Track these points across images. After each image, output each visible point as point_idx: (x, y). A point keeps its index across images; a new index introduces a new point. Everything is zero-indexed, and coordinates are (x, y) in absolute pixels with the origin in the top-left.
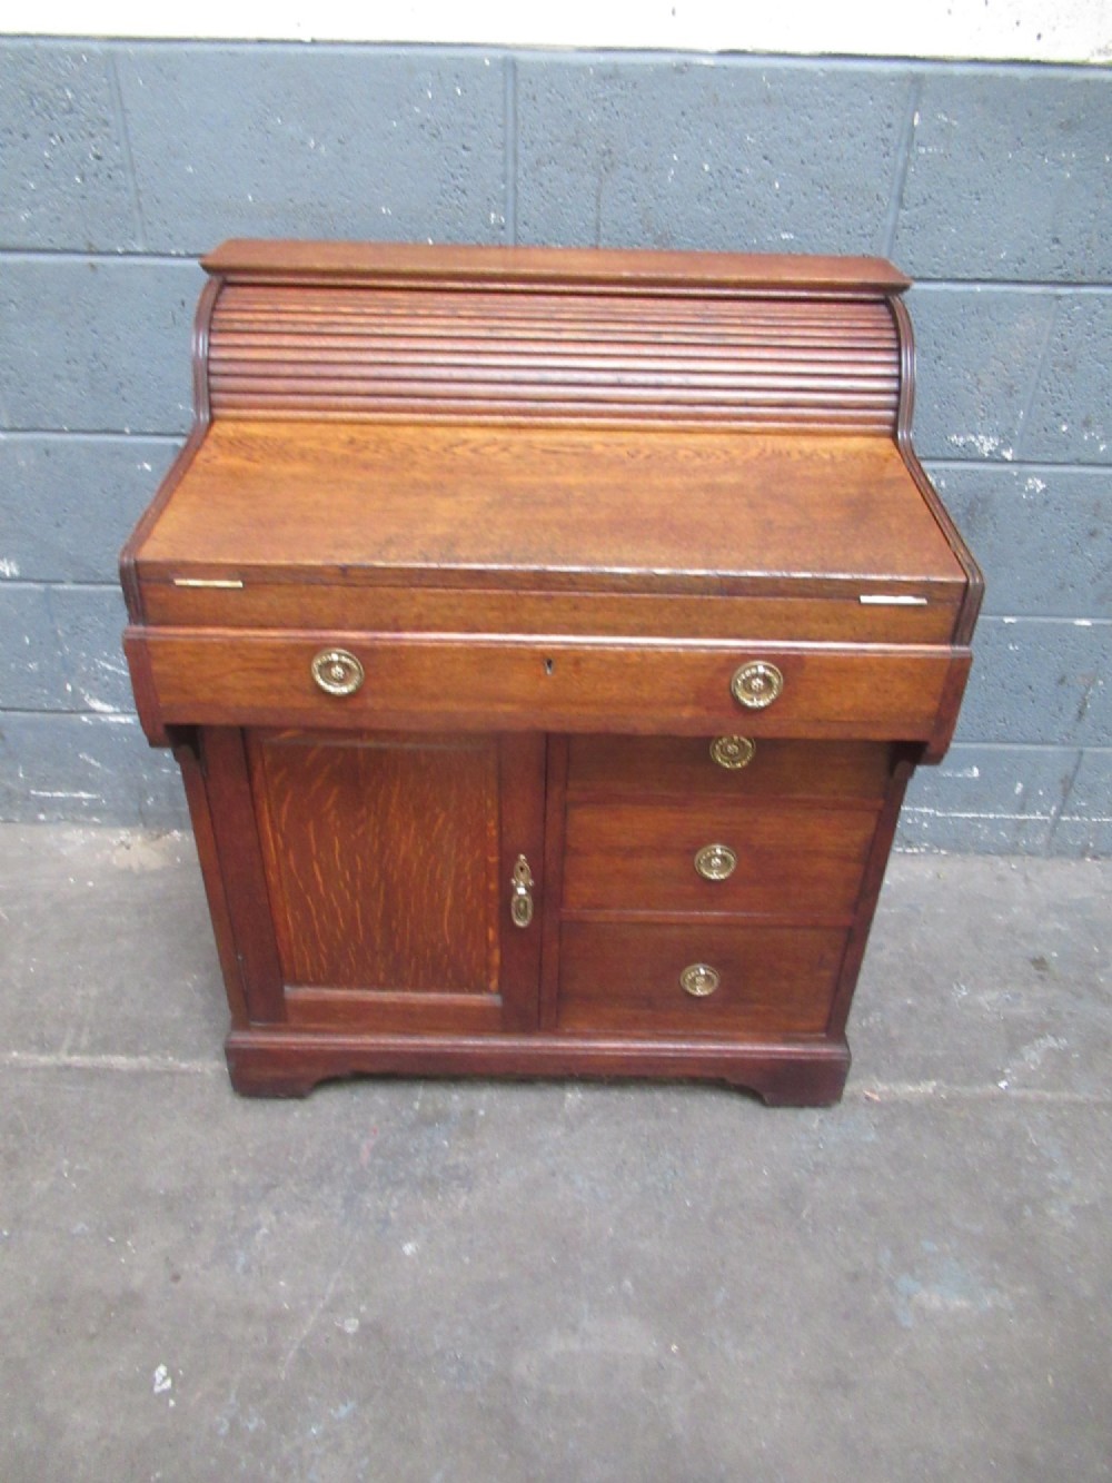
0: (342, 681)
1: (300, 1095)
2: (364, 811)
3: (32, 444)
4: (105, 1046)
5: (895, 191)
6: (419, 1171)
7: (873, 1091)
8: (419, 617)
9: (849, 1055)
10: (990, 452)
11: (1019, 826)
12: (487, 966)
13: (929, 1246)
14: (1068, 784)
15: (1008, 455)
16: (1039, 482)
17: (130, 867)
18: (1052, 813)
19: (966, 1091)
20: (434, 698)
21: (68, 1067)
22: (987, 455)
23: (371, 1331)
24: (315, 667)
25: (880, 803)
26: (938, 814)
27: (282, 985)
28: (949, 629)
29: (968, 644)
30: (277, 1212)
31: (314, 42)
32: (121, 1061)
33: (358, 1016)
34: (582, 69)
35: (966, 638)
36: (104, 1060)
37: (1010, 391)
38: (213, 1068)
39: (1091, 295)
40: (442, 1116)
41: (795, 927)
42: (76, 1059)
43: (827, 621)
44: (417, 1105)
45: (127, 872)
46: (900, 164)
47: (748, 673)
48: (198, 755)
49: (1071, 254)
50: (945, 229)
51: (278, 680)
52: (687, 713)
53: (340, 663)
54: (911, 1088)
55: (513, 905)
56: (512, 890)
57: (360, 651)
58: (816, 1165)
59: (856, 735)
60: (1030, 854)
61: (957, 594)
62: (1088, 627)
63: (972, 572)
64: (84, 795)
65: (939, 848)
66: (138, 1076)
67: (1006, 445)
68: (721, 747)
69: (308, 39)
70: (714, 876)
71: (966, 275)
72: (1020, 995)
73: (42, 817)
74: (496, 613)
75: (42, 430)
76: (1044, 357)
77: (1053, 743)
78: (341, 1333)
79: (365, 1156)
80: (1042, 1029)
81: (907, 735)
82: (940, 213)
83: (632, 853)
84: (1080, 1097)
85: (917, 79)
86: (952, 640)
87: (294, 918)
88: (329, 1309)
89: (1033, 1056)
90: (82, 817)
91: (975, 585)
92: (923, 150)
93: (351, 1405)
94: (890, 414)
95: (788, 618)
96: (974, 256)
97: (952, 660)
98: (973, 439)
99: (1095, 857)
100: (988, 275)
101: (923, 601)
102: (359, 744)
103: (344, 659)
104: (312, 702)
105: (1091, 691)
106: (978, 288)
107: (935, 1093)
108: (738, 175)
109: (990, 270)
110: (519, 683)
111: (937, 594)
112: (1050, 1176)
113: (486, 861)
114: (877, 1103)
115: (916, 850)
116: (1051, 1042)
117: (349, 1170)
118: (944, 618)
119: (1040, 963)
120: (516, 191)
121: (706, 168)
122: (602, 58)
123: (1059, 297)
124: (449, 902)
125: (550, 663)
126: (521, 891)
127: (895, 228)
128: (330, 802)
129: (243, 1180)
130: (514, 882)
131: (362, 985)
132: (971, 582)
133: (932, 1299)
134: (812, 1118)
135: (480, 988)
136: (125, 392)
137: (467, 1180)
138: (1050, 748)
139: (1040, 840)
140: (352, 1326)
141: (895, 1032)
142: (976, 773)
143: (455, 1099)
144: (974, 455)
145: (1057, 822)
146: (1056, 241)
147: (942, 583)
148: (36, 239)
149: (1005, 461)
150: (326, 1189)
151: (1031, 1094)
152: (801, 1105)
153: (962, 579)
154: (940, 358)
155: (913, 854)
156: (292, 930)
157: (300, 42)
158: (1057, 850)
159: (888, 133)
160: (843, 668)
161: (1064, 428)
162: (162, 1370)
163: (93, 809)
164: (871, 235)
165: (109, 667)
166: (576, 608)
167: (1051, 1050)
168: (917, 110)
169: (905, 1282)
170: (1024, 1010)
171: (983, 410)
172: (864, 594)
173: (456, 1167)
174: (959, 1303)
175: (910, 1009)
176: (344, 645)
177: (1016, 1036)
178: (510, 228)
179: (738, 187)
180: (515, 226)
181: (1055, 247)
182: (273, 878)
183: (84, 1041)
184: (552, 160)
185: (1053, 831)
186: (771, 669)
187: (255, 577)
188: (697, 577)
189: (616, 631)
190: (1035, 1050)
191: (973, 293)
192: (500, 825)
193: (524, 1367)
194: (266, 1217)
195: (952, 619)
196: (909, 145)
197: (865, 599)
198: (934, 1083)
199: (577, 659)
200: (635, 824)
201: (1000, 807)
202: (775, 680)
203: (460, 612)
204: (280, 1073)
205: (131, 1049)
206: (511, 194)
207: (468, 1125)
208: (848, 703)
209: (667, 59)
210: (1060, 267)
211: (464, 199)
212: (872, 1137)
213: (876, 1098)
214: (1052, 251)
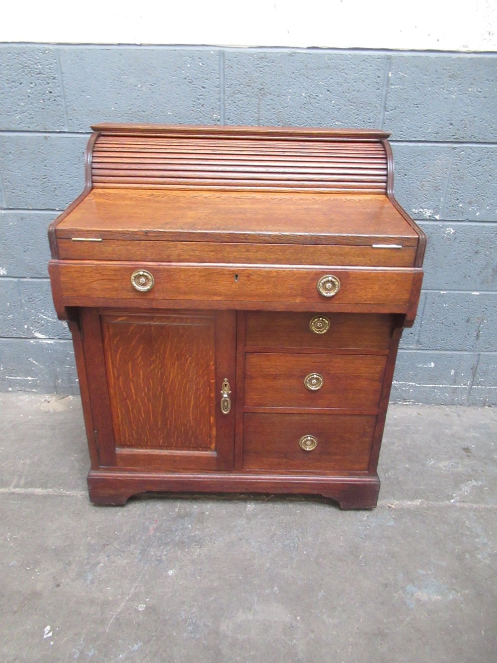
0: (144, 285)
1: (121, 505)
2: (154, 357)
3: (16, 215)
4: (31, 484)
5: (383, 104)
6: (177, 538)
7: (392, 504)
8: (179, 255)
9: (379, 482)
10: (429, 216)
11: (454, 391)
12: (210, 436)
13: (421, 572)
14: (474, 370)
15: (437, 217)
16: (452, 229)
17: (49, 410)
18: (468, 384)
19: (436, 504)
20: (185, 293)
21: (13, 493)
22: (428, 217)
23: (151, 610)
24: (133, 277)
25: (387, 352)
26: (417, 385)
27: (115, 447)
28: (412, 259)
29: (421, 267)
30: (108, 556)
31: (141, 45)
32: (39, 491)
33: (149, 462)
34: (252, 55)
35: (420, 265)
36: (30, 490)
37: (437, 189)
38: (81, 493)
39: (468, 147)
40: (188, 515)
41: (351, 415)
42: (17, 490)
43: (359, 257)
44: (177, 510)
45: (47, 412)
46: (384, 93)
47: (325, 280)
48: (80, 329)
49: (458, 130)
50: (404, 120)
51: (116, 285)
52: (298, 300)
53: (143, 275)
54: (409, 503)
55: (222, 402)
56: (221, 396)
57: (153, 271)
58: (366, 535)
59: (374, 311)
60: (460, 405)
61: (415, 244)
62: (478, 295)
63: (421, 234)
64: (29, 378)
65: (418, 402)
66: (46, 497)
67: (436, 213)
68: (315, 323)
69: (139, 43)
70: (313, 388)
71: (414, 139)
72: (458, 463)
73: (10, 389)
74: (213, 253)
75: (20, 209)
76: (450, 174)
77: (466, 350)
78: (137, 611)
79: (152, 532)
80: (469, 478)
81: (396, 311)
82: (401, 113)
83: (275, 377)
84: (489, 507)
85: (389, 58)
86: (415, 266)
87: (121, 412)
88: (132, 600)
89: (466, 489)
90: (28, 389)
91: (422, 238)
92: (393, 87)
93: (140, 644)
94: (384, 184)
95: (341, 255)
96: (417, 131)
97: (415, 274)
98: (422, 210)
99: (489, 406)
100: (423, 139)
101: (400, 246)
102: (152, 323)
103: (145, 274)
104: (131, 295)
105: (482, 326)
106: (420, 144)
107: (421, 504)
108: (317, 97)
109: (424, 137)
110: (224, 286)
111: (407, 243)
112: (477, 540)
113: (210, 382)
114: (394, 509)
115: (408, 403)
116: (474, 483)
117: (143, 538)
118: (409, 255)
119: (467, 450)
120: (225, 106)
121: (304, 94)
122: (259, 50)
123: (454, 148)
124: (192, 402)
125: (237, 276)
126: (225, 396)
127: (383, 119)
128: (139, 353)
129: (93, 542)
130: (222, 392)
131: (153, 447)
132: (421, 237)
133: (423, 595)
134: (363, 515)
135: (207, 448)
136: (57, 192)
137: (199, 543)
138: (466, 353)
139: (464, 397)
140: (142, 607)
141: (401, 479)
142: (433, 365)
143: (195, 507)
144: (423, 218)
145: (471, 389)
146: (451, 124)
147: (408, 238)
148: (22, 127)
149: (436, 220)
150: (132, 546)
151: (466, 505)
152: (358, 509)
153: (417, 236)
154: (405, 175)
155: (407, 405)
156: (120, 419)
157: (136, 45)
158: (473, 404)
159: (379, 80)
160: (366, 278)
161: (461, 205)
162: (48, 628)
163: (34, 385)
164: (373, 123)
165: (44, 317)
166: (248, 251)
167: (474, 486)
168: (390, 70)
169: (410, 588)
170: (460, 469)
171: (425, 198)
172: (374, 244)
173: (195, 536)
174: (437, 597)
175: (408, 470)
176: (146, 268)
177: (458, 480)
178: (222, 120)
179: (317, 103)
180: (224, 120)
181: (451, 127)
182: (112, 391)
183: (22, 482)
184: (240, 92)
185: (469, 393)
186: (335, 279)
187: (108, 237)
188: (301, 235)
189: (265, 261)
190: (467, 486)
191: (418, 147)
192: (215, 364)
193: (225, 626)
194: (103, 559)
195: (414, 255)
196: (387, 84)
197: (374, 246)
198: (420, 500)
199: (249, 275)
200: (277, 363)
201: (445, 381)
202: (337, 283)
203: (197, 253)
204: (112, 492)
205: (44, 485)
206: (222, 106)
207: (201, 518)
208: (369, 295)
209: (286, 50)
210: (453, 136)
211: (203, 109)
212: (392, 523)
213: (393, 507)
214: (450, 129)
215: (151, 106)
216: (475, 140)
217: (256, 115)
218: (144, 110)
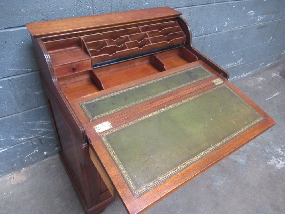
17: (18, 183)
39: (194, 8)
71: (176, 7)
96: (177, 3)
100: (179, 6)
106: (178, 9)
123: (189, 9)
169: (214, 184)
178: (92, 9)
206: (92, 1)
210: (190, 3)
211: (81, 4)
215: (49, 6)
216: (196, 4)
217: (110, 4)
218: (44, 9)
